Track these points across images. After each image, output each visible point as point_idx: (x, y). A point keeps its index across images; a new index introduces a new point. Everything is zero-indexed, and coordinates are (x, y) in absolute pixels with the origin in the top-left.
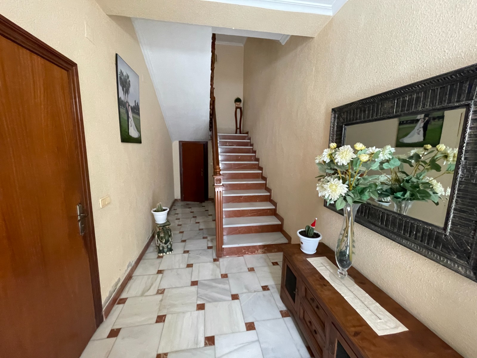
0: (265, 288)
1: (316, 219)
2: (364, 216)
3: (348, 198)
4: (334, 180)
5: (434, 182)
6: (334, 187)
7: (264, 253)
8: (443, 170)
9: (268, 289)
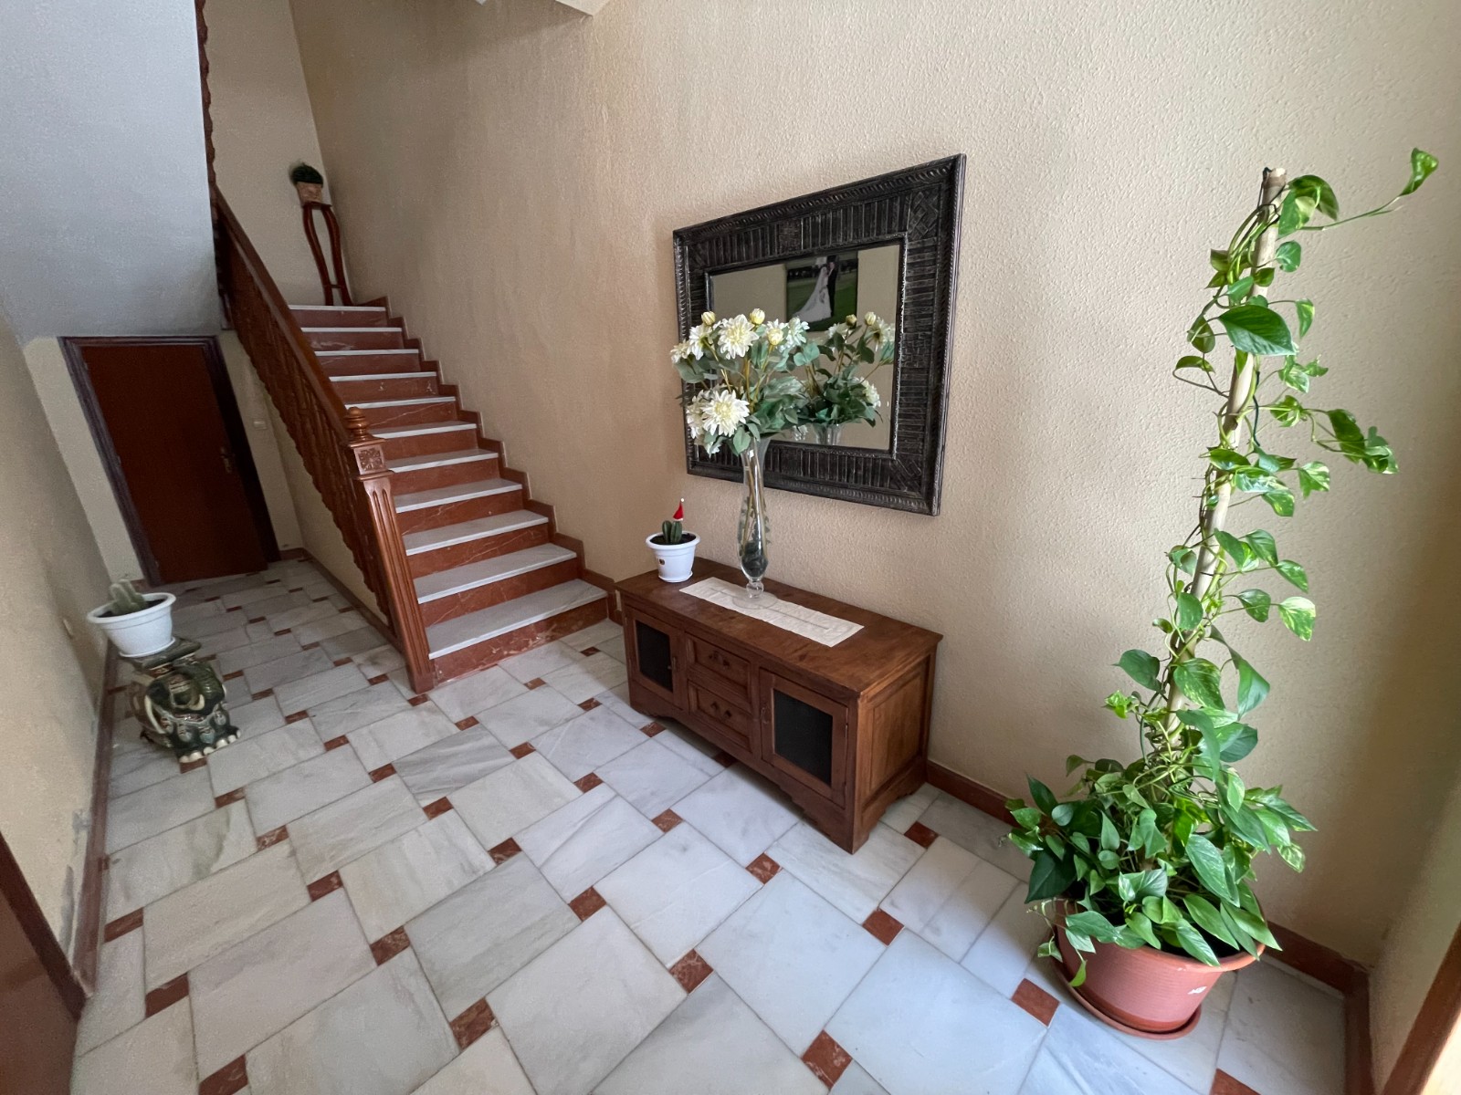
0: (589, 705)
1: (683, 500)
2: (774, 468)
3: (751, 427)
4: (720, 394)
5: (866, 384)
6: (725, 408)
7: (552, 639)
8: (877, 358)
9: (597, 704)
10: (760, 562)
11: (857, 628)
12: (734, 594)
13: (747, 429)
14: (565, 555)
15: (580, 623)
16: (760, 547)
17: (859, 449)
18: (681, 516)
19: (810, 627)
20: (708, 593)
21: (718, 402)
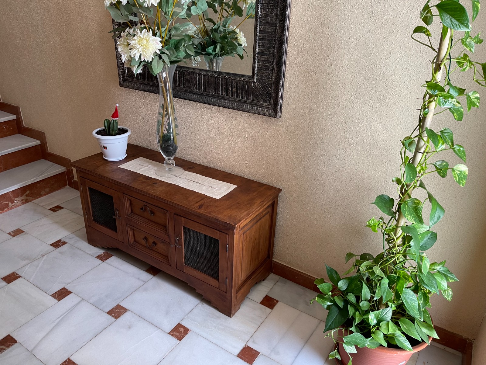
0: (57, 244)
1: (118, 105)
2: (179, 85)
3: (163, 56)
4: (141, 32)
5: (237, 30)
6: (145, 42)
7: (27, 201)
8: (244, 13)
9: (64, 243)
10: (173, 147)
11: (233, 187)
12: (155, 168)
13: (160, 57)
14: (32, 143)
15: (47, 190)
16: (172, 138)
17: (233, 74)
18: (117, 117)
19: (205, 187)
20: (138, 168)
21: (140, 37)
